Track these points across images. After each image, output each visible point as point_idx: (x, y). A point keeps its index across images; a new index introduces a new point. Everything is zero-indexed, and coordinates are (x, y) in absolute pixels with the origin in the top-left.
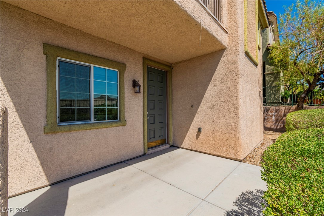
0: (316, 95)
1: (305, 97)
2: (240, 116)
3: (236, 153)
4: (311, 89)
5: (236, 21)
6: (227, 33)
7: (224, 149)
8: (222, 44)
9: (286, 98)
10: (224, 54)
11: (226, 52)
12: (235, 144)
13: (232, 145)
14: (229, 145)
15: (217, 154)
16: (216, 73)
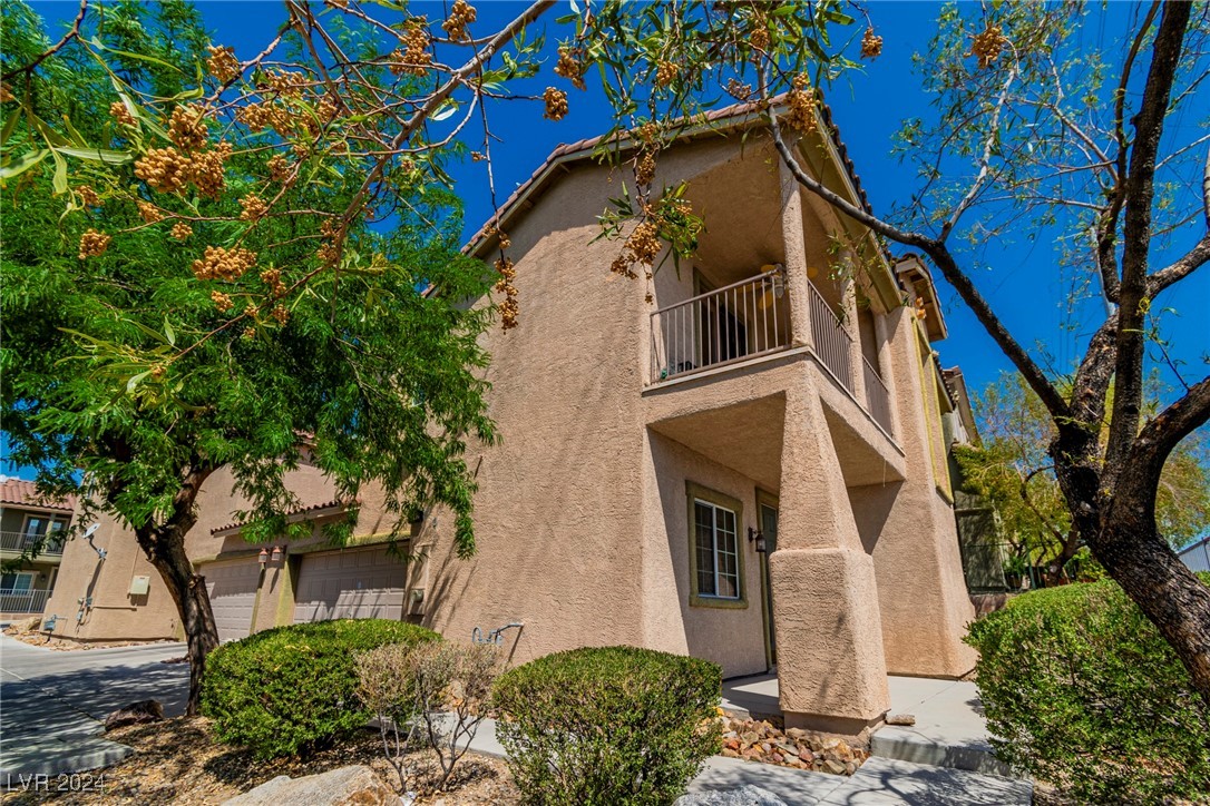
0: (1084, 568)
1: (1060, 570)
2: (945, 597)
3: (947, 665)
4: (1069, 553)
5: (917, 440)
6: (903, 456)
7: (922, 659)
8: (900, 475)
9: (1016, 574)
10: (902, 489)
11: (904, 487)
12: (942, 648)
13: (937, 651)
14: (931, 651)
15: (908, 671)
16: (888, 521)
